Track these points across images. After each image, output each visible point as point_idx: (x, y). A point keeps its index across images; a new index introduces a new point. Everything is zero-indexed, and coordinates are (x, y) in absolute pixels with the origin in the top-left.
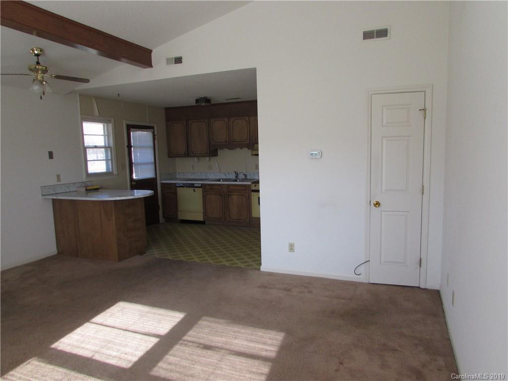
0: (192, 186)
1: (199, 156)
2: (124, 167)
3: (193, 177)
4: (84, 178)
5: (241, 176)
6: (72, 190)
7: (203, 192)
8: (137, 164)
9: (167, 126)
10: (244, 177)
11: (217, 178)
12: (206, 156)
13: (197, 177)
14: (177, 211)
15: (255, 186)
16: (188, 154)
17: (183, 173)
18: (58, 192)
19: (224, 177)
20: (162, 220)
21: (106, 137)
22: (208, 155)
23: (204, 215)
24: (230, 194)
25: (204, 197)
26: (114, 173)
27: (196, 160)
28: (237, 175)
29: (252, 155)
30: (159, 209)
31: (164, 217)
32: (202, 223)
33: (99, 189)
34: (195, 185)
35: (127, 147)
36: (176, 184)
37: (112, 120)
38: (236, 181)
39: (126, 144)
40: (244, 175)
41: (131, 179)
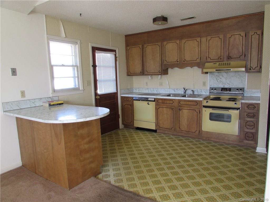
0: (146, 100)
1: (152, 74)
2: (89, 83)
3: (147, 92)
4: (50, 94)
5: (189, 92)
6: (38, 105)
7: (156, 105)
8: (101, 81)
9: (126, 50)
10: (192, 93)
11: (167, 92)
12: (159, 75)
13: (150, 92)
14: (134, 120)
15: (207, 102)
16: (143, 73)
17: (138, 88)
18: (22, 108)
19: (173, 92)
20: (121, 126)
21: (74, 57)
22: (161, 73)
23: (156, 125)
24: (181, 108)
25: (157, 109)
26: (80, 89)
27: (150, 78)
28: (185, 90)
29: (203, 73)
30: (119, 118)
31: (123, 124)
32: (155, 131)
33: (62, 104)
34: (149, 99)
35: (92, 66)
36: (133, 97)
37: (79, 42)
38: (184, 96)
39: (91, 63)
40: (192, 91)
41: (96, 94)
